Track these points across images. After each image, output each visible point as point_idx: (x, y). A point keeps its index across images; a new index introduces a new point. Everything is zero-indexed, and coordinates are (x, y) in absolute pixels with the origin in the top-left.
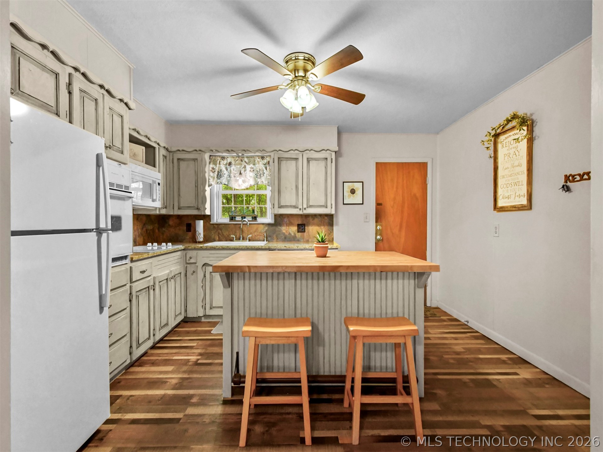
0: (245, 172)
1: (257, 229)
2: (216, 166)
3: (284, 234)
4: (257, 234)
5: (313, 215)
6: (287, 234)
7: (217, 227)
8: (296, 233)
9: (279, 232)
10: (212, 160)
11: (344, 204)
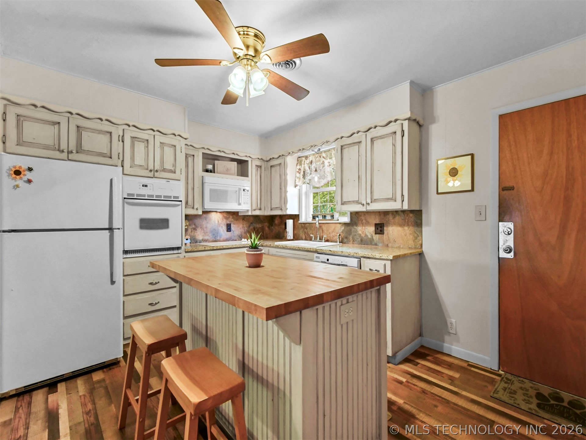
0: (324, 168)
1: (334, 229)
2: (302, 167)
3: (360, 235)
4: (334, 235)
5: (393, 211)
6: (363, 235)
7: (304, 226)
8: (374, 234)
9: (355, 233)
10: (299, 162)
11: (438, 193)
